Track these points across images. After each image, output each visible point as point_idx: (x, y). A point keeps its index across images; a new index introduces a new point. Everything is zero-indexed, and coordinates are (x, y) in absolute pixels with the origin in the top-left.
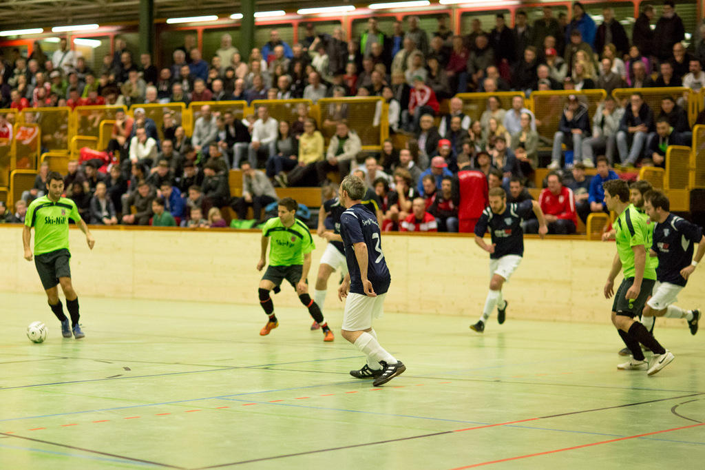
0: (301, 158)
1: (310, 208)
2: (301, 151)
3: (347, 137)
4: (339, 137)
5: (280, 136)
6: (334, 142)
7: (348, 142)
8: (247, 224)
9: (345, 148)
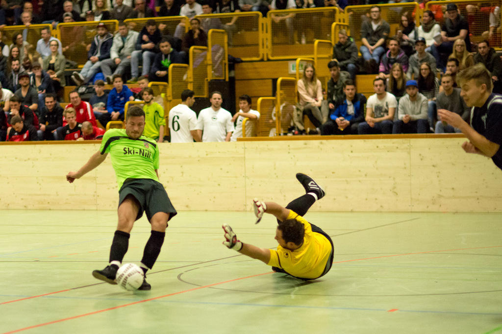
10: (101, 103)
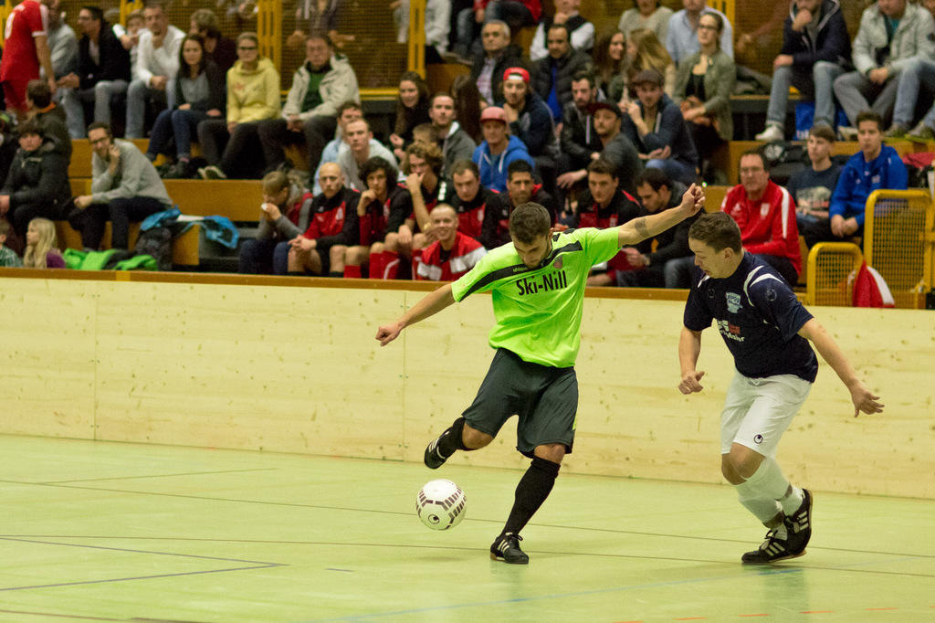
0: (233, 116)
1: (239, 224)
2: (231, 101)
3: (327, 68)
4: (309, 68)
5: (185, 70)
6: (302, 79)
7: (328, 77)
8: (95, 260)
9: (323, 91)
10: (821, 190)
